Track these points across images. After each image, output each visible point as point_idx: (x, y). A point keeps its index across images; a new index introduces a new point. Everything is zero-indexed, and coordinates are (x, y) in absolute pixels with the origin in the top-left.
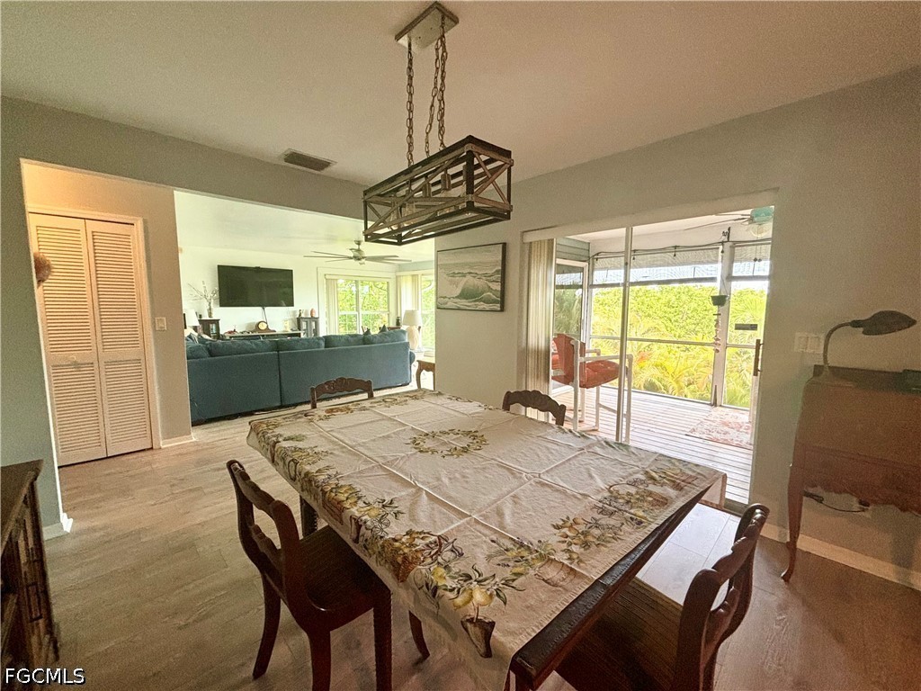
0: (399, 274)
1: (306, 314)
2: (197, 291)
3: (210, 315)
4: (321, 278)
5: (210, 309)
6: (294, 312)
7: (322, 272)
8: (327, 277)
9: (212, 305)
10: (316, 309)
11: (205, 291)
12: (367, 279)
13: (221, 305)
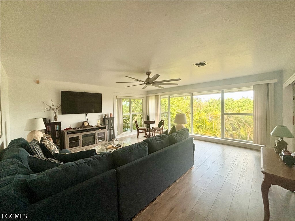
0: (147, 95)
1: (108, 116)
2: (48, 106)
3: (56, 119)
4: (115, 97)
5: (56, 116)
6: (102, 115)
7: (115, 95)
8: (118, 97)
9: (57, 113)
10: (113, 114)
11: (53, 106)
12: (133, 98)
13: (63, 113)
